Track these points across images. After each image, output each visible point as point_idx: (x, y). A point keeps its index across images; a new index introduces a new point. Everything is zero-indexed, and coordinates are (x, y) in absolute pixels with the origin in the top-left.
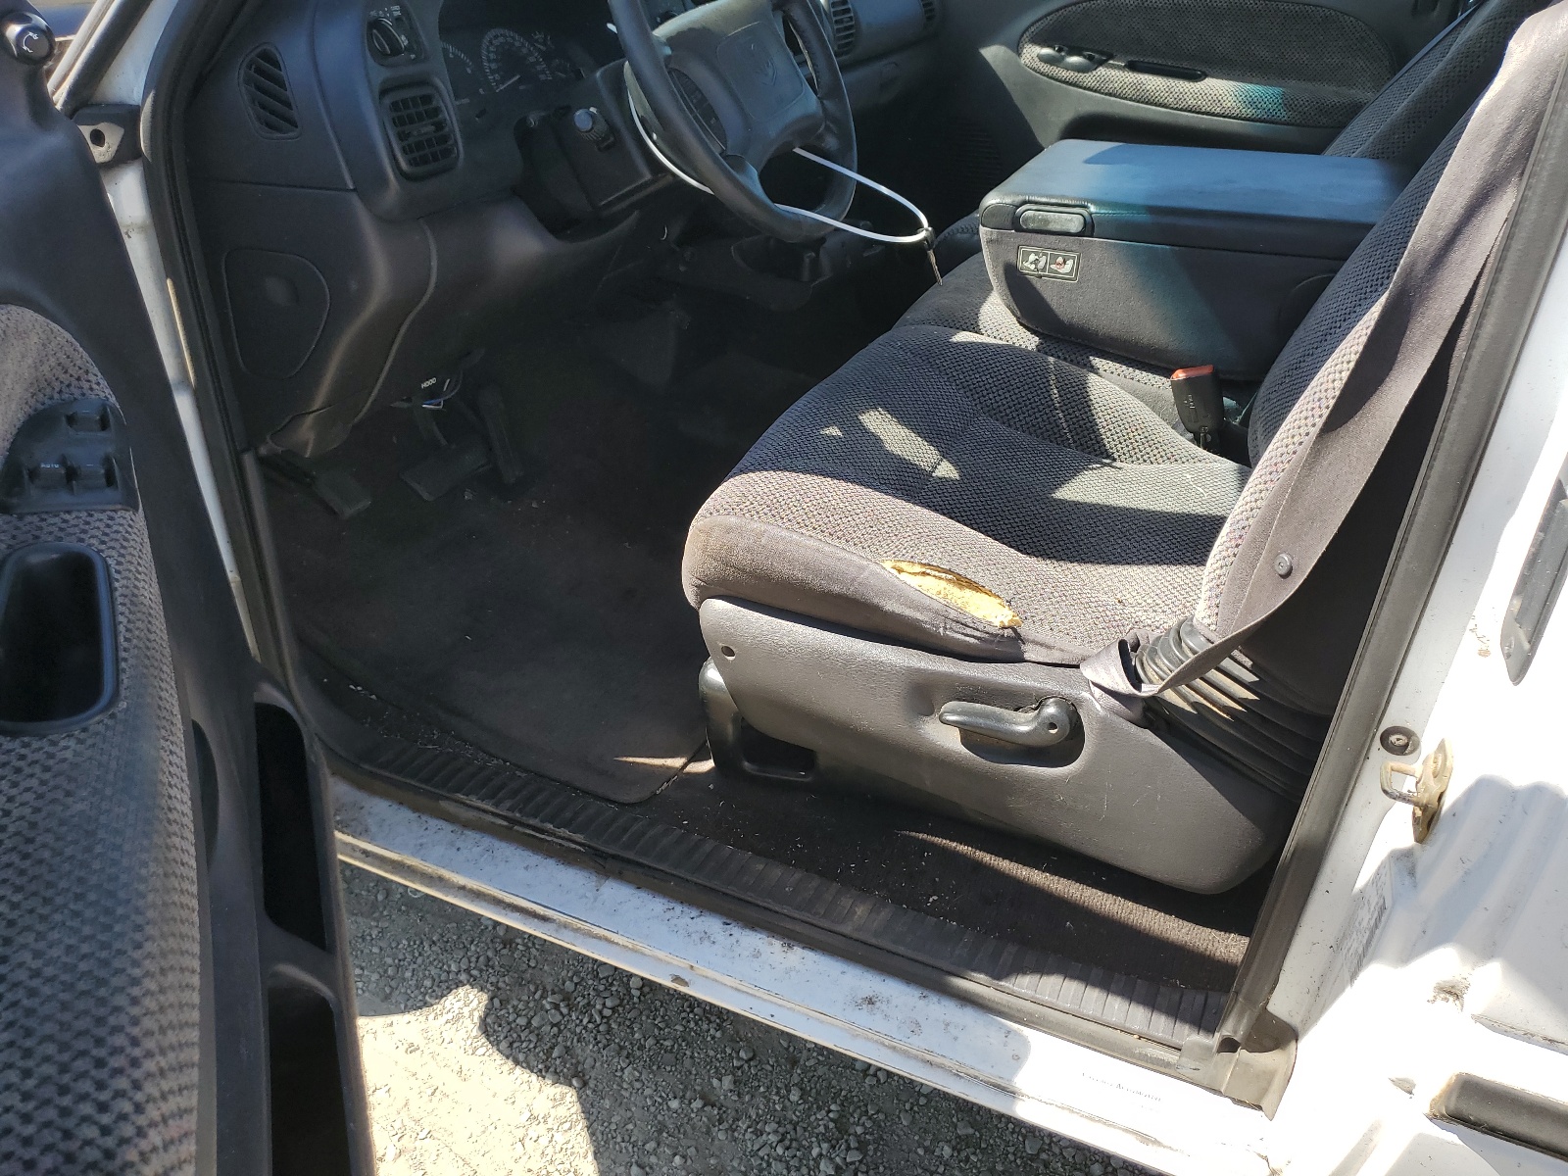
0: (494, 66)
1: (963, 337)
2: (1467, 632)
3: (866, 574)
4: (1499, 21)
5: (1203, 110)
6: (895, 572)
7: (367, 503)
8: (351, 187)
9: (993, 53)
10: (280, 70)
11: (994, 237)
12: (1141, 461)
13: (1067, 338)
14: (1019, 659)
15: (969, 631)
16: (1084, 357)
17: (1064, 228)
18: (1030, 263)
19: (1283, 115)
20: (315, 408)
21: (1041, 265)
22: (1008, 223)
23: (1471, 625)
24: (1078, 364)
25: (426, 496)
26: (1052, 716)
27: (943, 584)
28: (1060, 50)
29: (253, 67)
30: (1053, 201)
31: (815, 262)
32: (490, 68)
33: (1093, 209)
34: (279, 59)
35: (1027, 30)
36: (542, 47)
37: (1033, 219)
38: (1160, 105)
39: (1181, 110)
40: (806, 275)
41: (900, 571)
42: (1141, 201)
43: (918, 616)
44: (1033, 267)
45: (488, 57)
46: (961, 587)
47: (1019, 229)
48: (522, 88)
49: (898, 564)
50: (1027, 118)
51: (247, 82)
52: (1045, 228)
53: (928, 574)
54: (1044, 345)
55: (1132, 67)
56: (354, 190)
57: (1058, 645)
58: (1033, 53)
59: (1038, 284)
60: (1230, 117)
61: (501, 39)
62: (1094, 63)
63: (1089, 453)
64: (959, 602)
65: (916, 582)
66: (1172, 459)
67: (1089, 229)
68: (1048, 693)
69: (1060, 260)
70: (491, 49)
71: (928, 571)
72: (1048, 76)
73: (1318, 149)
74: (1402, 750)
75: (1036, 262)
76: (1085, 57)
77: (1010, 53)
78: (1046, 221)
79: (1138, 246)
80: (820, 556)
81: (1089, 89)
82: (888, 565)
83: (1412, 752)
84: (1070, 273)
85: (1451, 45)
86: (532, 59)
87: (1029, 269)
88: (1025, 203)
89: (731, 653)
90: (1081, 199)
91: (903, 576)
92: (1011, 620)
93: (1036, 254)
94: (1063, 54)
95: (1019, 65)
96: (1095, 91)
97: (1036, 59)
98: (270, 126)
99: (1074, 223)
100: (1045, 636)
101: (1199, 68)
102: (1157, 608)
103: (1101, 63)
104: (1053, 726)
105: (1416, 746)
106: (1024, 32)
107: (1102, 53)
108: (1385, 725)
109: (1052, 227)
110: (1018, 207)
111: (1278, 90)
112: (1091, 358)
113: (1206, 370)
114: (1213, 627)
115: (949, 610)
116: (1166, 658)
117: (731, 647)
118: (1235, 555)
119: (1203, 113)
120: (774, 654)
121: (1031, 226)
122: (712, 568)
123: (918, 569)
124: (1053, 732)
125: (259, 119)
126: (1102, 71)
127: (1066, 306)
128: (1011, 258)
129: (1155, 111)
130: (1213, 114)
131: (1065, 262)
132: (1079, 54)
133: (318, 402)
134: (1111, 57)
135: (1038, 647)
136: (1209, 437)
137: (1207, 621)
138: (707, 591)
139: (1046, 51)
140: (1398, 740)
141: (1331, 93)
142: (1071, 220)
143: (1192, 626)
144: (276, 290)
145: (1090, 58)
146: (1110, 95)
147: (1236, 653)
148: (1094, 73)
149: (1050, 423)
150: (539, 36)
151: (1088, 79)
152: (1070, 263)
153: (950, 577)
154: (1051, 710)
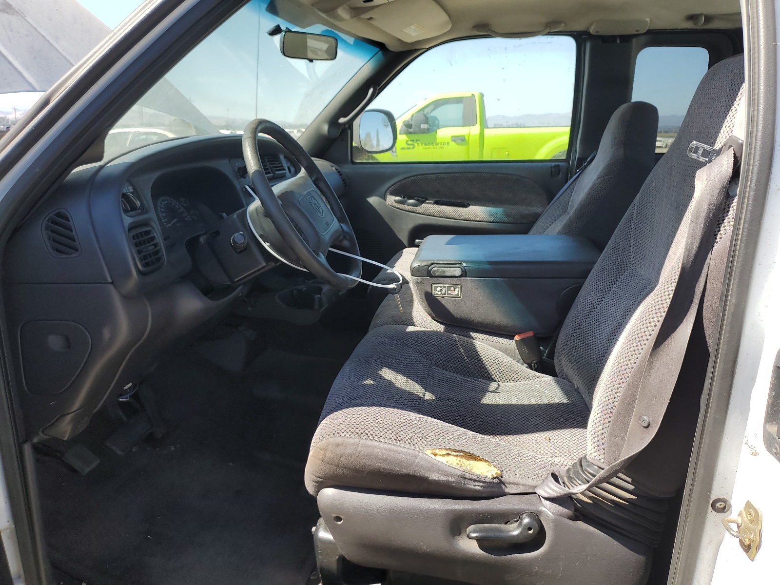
0: (164, 215)
1: (410, 329)
2: (744, 445)
3: (418, 460)
4: (605, 177)
5: (471, 219)
6: (433, 456)
7: (97, 462)
8: (110, 281)
9: (373, 200)
10: (69, 222)
11: (420, 280)
12: (511, 381)
13: (459, 325)
14: (504, 494)
15: (477, 484)
16: (468, 333)
17: (453, 274)
18: (438, 291)
19: (506, 219)
20: (73, 411)
21: (443, 292)
22: (425, 273)
23: (745, 441)
24: (466, 336)
25: (119, 453)
26: (528, 523)
27: (459, 459)
28: (404, 198)
29: (50, 221)
30: (445, 262)
31: (320, 299)
32: (163, 216)
33: (464, 264)
34: (69, 216)
35: (388, 189)
36: (184, 205)
37: (437, 271)
38: (452, 219)
39: (462, 220)
40: (317, 306)
41: (435, 455)
42: (484, 260)
43: (450, 479)
44: (439, 293)
45: (161, 211)
46: (467, 459)
47: (431, 276)
48: (178, 225)
49: (434, 451)
50: (392, 228)
51: (47, 228)
52: (444, 275)
53: (450, 454)
54: (448, 329)
55: (437, 203)
56: (112, 283)
57: (521, 483)
58: (391, 199)
59: (443, 301)
60: (483, 222)
61: (166, 202)
62: (420, 202)
63: (487, 380)
64: (468, 467)
65: (444, 460)
66: (526, 379)
67: (464, 274)
68: (523, 511)
69: (452, 289)
70: (162, 206)
71: (450, 452)
72: (400, 209)
73: (525, 232)
74: (723, 510)
75: (441, 290)
76: (415, 200)
77: (382, 200)
78: (444, 272)
79: (488, 280)
80: (391, 453)
81: (419, 213)
82: (429, 452)
83: (728, 510)
84: (458, 294)
85: (574, 188)
86: (181, 210)
87: (438, 294)
88: (432, 264)
89: (339, 519)
90: (460, 261)
91: (438, 458)
92: (497, 473)
93: (440, 287)
94: (406, 199)
95: (386, 205)
96: (422, 214)
97: (394, 202)
98: (58, 251)
99: (457, 272)
100: (515, 479)
101: (466, 202)
102: (556, 455)
103: (423, 202)
104: (530, 529)
105: (730, 506)
106: (387, 191)
107: (423, 198)
108: (713, 498)
109: (447, 274)
110: (429, 266)
111: (502, 209)
112: (471, 333)
113: (531, 334)
114: (602, 460)
115: (466, 474)
116: (579, 480)
117: (340, 516)
118: (609, 422)
119: (471, 221)
120: (367, 516)
121: (437, 274)
122: (328, 469)
123: (444, 452)
124: (531, 532)
125: (53, 248)
126: (424, 205)
127: (458, 310)
128: (429, 290)
129: (450, 221)
130: (476, 221)
131: (455, 290)
132: (413, 199)
133: (77, 405)
134: (426, 199)
135: (513, 486)
136: (536, 366)
137: (598, 458)
138: (322, 484)
139: (398, 198)
140: (720, 505)
141: (524, 210)
142: (456, 270)
143: (588, 461)
144: (55, 342)
145: (418, 200)
146: (429, 215)
147: (620, 475)
148: (421, 206)
149: (465, 367)
150: (183, 200)
151: (418, 209)
152: (457, 289)
153: (461, 454)
154: (526, 520)
